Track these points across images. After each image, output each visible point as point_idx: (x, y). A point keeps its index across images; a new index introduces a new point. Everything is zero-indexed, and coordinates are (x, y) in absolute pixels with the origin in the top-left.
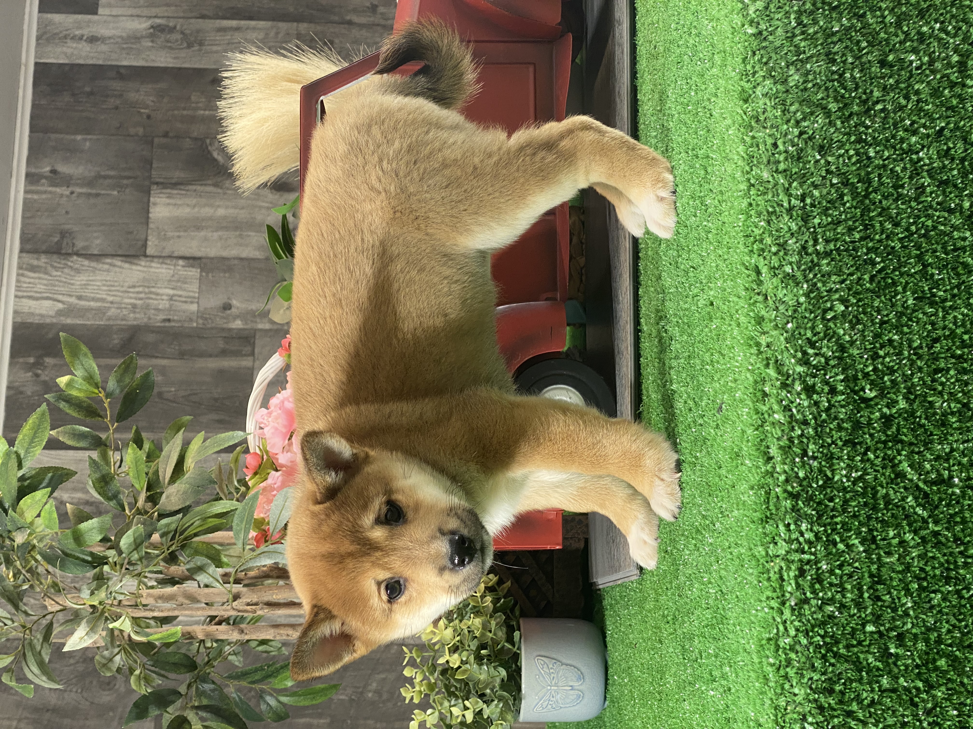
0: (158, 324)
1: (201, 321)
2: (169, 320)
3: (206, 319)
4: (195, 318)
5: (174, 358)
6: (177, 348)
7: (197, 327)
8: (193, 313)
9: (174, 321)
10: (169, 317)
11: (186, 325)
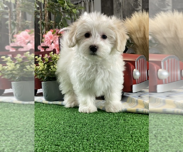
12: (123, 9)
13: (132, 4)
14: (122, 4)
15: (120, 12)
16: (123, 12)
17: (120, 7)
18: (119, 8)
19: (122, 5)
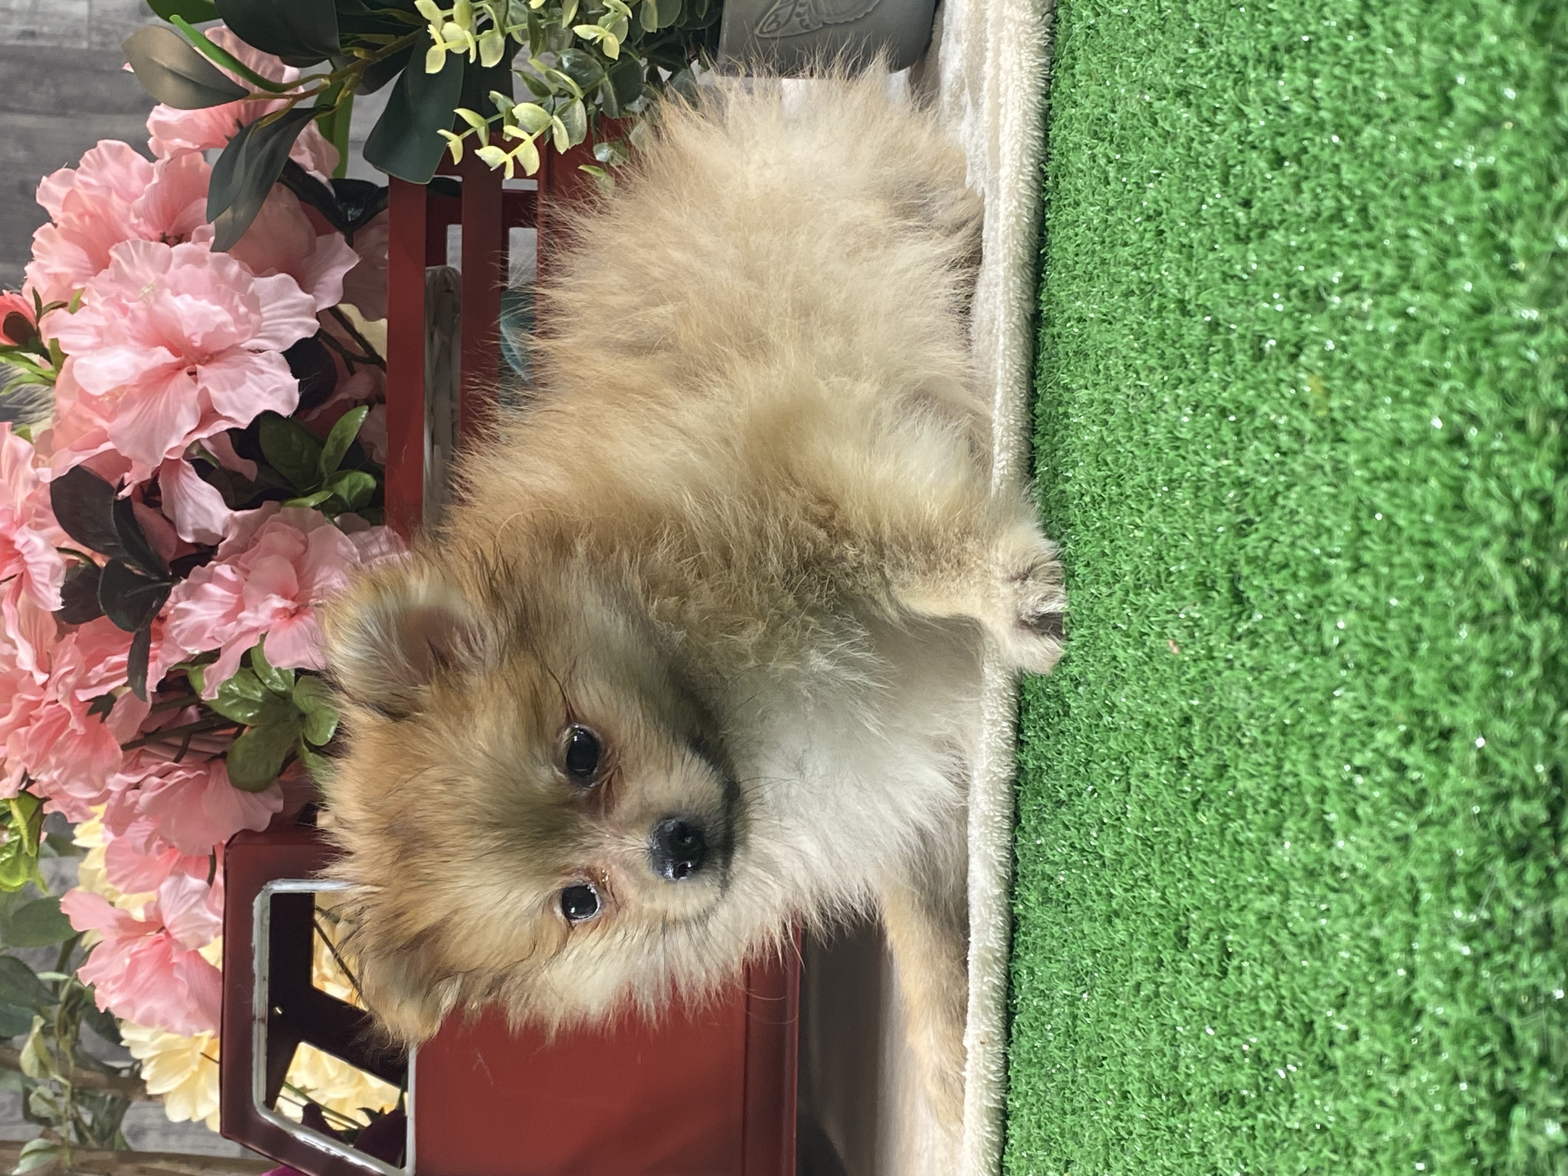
0: (11, 42)
1: (96, 38)
2: (32, 34)
3: (106, 34)
4: (83, 30)
5: (48, 114)
6: (52, 91)
7: (88, 50)
8: (80, 20)
9: (42, 35)
10: (32, 27)
11: (67, 44)
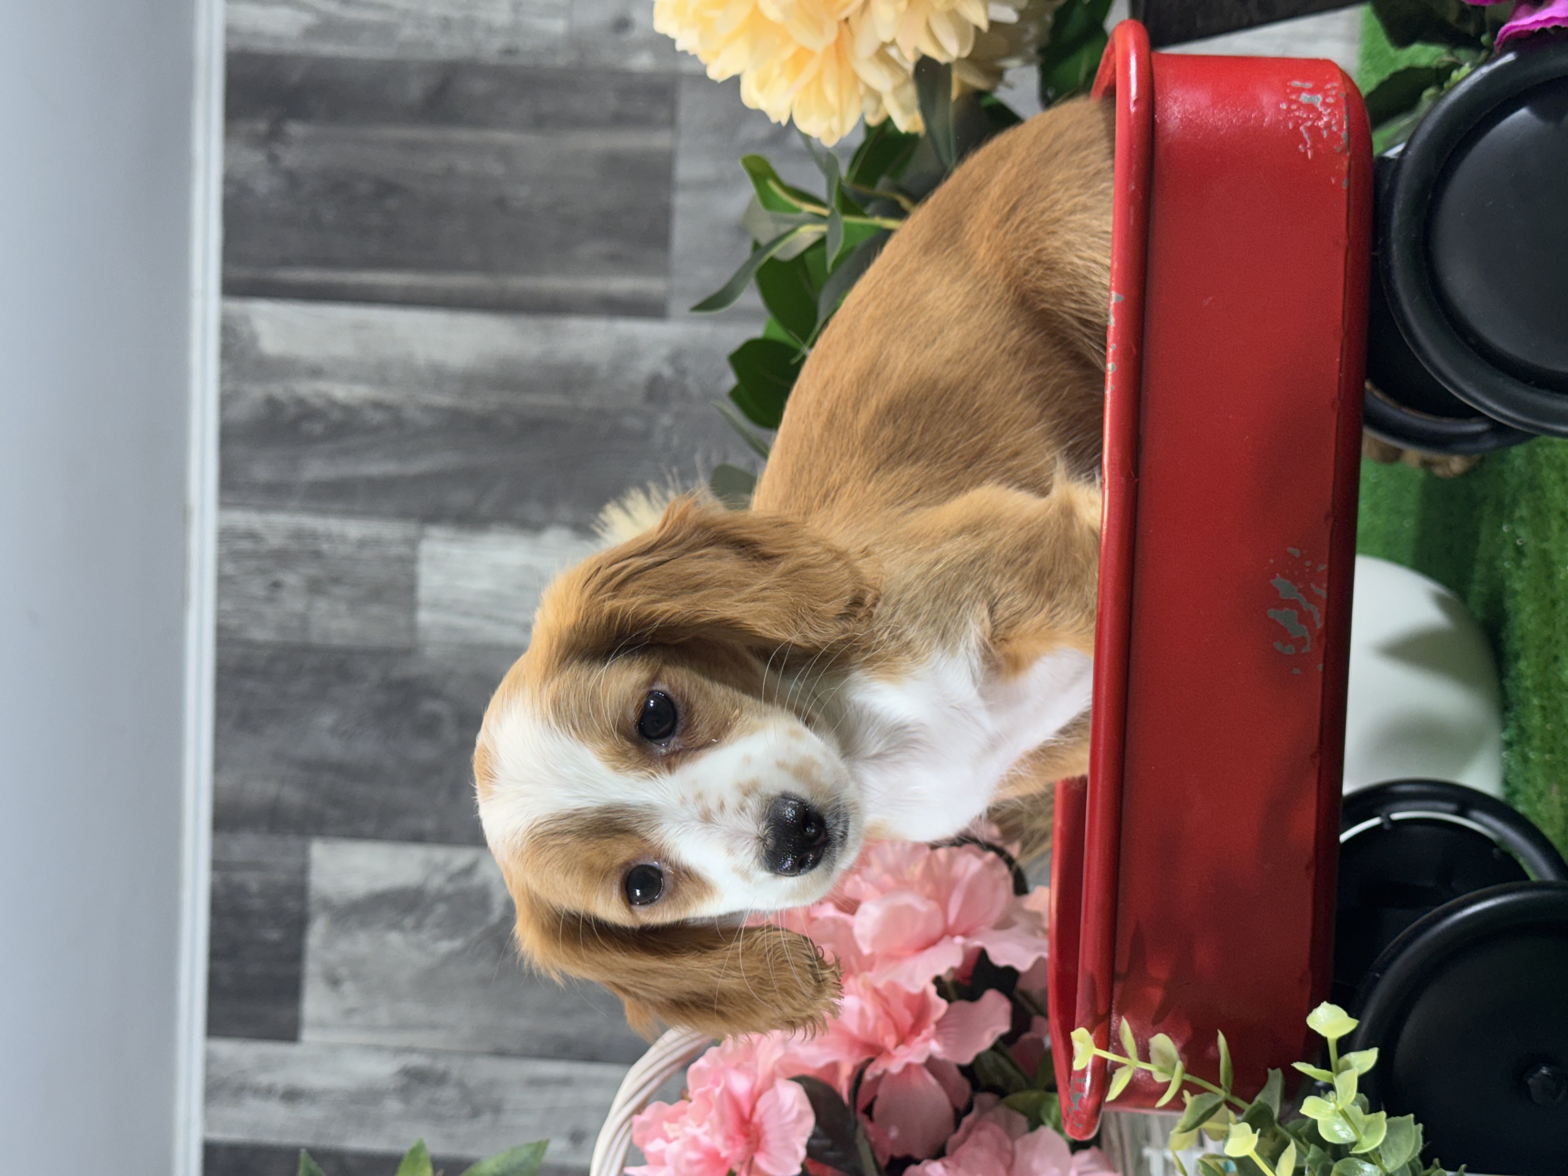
12: (469, 1055)
13: (445, 946)
14: (417, 1061)
15: (492, 1084)
16: (501, 1053)
17: (441, 1079)
18: (448, 1093)
19: (434, 1054)
